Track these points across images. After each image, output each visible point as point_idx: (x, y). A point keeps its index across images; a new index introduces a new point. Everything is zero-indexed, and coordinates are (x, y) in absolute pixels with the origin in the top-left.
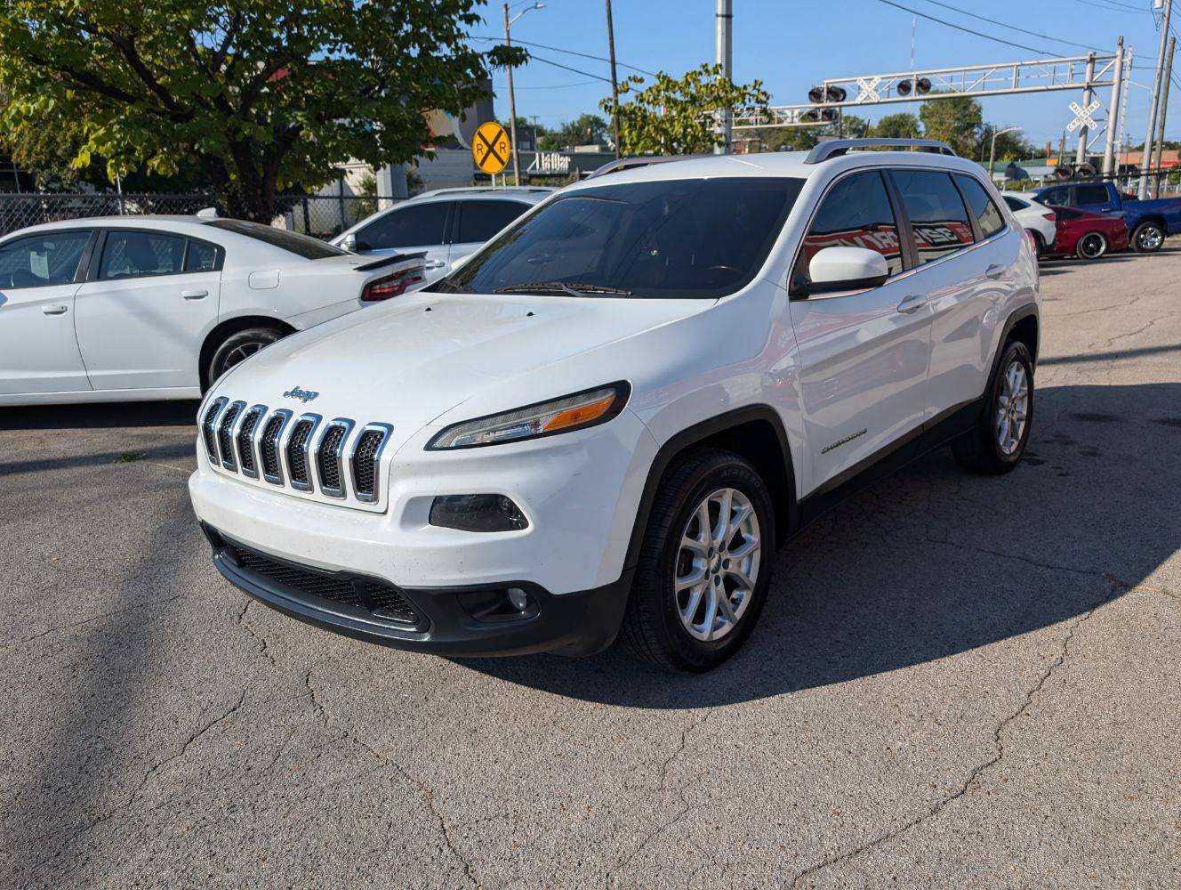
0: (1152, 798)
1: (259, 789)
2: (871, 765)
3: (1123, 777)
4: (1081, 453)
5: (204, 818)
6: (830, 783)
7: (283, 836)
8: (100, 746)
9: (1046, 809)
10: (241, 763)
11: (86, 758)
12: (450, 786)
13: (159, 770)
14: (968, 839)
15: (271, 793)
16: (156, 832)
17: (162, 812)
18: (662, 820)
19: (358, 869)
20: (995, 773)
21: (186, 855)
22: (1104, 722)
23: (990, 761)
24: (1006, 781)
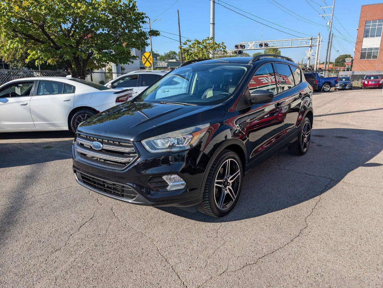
0: (348, 236)
1: (103, 240)
2: (273, 229)
4: (317, 145)
5: (88, 249)
6: (263, 234)
7: (112, 253)
8: (54, 229)
9: (321, 240)
10: (97, 233)
11: (50, 233)
12: (158, 238)
13: (72, 236)
14: (302, 248)
15: (107, 241)
16: (75, 253)
17: (76, 247)
18: (219, 245)
19: (135, 261)
20: (306, 231)
21: (85, 259)
22: (333, 216)
23: (304, 227)
24: (309, 232)
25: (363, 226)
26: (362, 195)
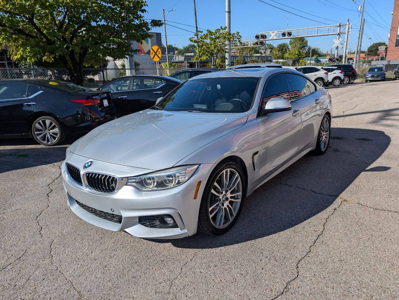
0: (353, 296)
2: (249, 280)
3: (342, 285)
4: (333, 151)
6: (232, 289)
10: (13, 283)
12: (89, 293)
20: (294, 284)
22: (336, 260)
23: (293, 278)
24: (299, 287)
25: (377, 279)
26: (380, 224)
